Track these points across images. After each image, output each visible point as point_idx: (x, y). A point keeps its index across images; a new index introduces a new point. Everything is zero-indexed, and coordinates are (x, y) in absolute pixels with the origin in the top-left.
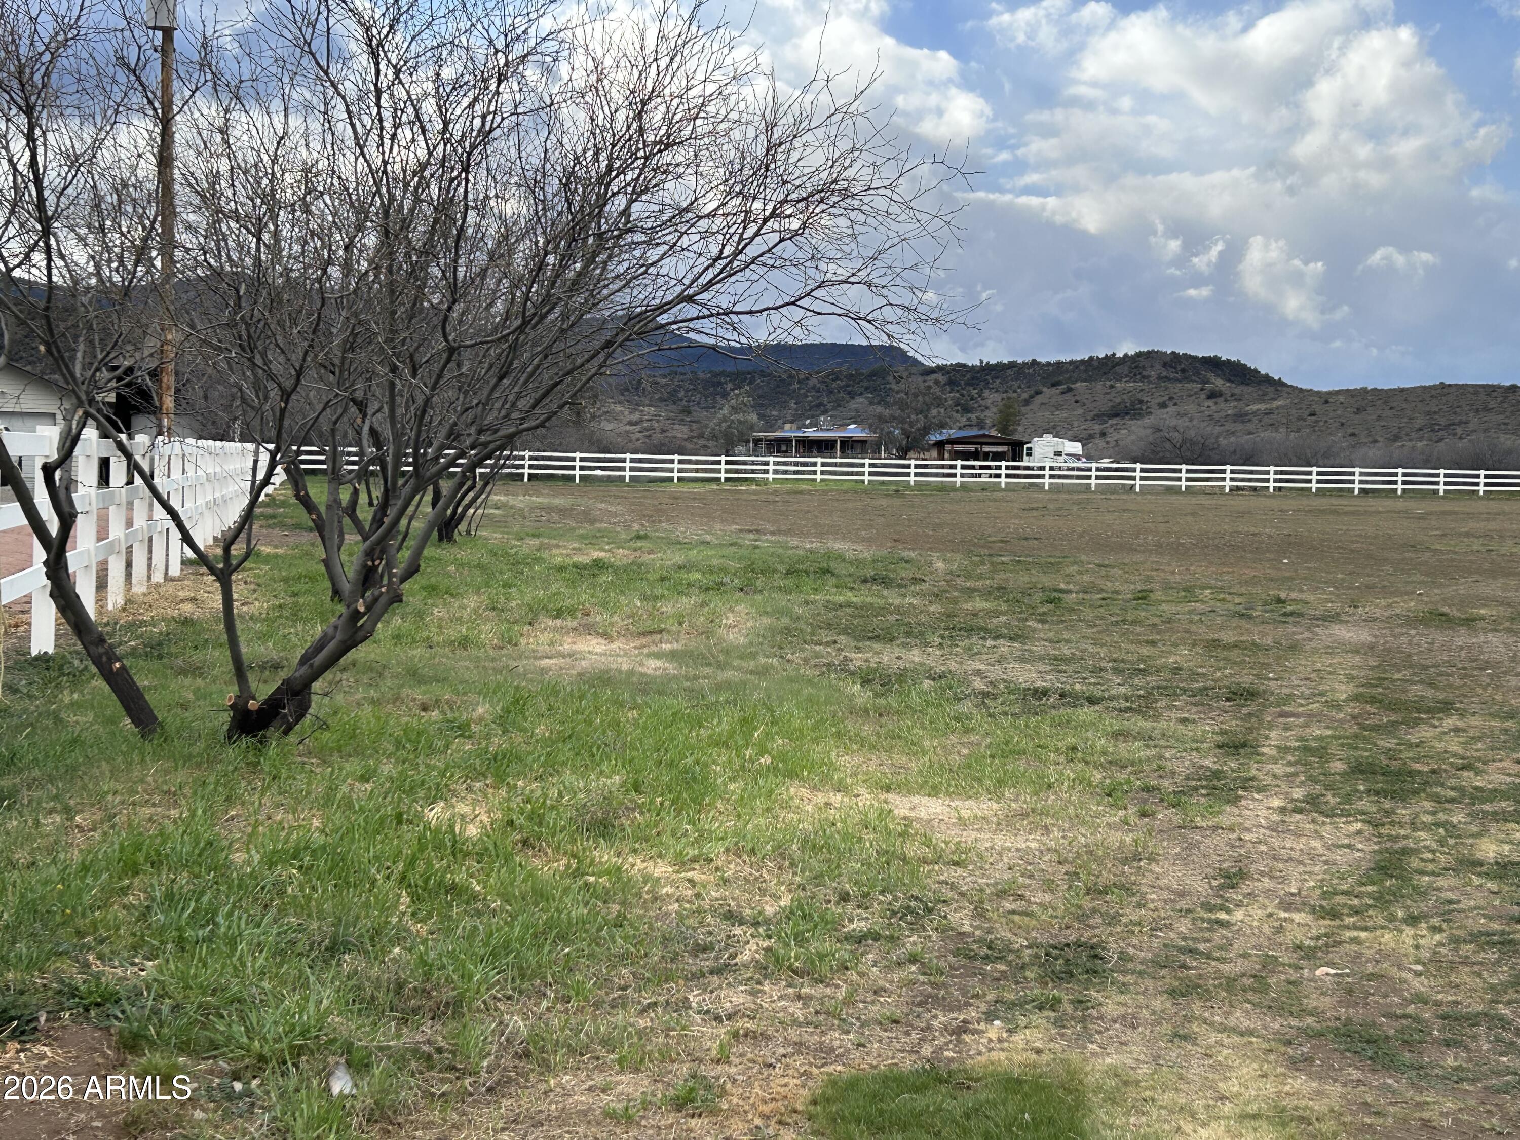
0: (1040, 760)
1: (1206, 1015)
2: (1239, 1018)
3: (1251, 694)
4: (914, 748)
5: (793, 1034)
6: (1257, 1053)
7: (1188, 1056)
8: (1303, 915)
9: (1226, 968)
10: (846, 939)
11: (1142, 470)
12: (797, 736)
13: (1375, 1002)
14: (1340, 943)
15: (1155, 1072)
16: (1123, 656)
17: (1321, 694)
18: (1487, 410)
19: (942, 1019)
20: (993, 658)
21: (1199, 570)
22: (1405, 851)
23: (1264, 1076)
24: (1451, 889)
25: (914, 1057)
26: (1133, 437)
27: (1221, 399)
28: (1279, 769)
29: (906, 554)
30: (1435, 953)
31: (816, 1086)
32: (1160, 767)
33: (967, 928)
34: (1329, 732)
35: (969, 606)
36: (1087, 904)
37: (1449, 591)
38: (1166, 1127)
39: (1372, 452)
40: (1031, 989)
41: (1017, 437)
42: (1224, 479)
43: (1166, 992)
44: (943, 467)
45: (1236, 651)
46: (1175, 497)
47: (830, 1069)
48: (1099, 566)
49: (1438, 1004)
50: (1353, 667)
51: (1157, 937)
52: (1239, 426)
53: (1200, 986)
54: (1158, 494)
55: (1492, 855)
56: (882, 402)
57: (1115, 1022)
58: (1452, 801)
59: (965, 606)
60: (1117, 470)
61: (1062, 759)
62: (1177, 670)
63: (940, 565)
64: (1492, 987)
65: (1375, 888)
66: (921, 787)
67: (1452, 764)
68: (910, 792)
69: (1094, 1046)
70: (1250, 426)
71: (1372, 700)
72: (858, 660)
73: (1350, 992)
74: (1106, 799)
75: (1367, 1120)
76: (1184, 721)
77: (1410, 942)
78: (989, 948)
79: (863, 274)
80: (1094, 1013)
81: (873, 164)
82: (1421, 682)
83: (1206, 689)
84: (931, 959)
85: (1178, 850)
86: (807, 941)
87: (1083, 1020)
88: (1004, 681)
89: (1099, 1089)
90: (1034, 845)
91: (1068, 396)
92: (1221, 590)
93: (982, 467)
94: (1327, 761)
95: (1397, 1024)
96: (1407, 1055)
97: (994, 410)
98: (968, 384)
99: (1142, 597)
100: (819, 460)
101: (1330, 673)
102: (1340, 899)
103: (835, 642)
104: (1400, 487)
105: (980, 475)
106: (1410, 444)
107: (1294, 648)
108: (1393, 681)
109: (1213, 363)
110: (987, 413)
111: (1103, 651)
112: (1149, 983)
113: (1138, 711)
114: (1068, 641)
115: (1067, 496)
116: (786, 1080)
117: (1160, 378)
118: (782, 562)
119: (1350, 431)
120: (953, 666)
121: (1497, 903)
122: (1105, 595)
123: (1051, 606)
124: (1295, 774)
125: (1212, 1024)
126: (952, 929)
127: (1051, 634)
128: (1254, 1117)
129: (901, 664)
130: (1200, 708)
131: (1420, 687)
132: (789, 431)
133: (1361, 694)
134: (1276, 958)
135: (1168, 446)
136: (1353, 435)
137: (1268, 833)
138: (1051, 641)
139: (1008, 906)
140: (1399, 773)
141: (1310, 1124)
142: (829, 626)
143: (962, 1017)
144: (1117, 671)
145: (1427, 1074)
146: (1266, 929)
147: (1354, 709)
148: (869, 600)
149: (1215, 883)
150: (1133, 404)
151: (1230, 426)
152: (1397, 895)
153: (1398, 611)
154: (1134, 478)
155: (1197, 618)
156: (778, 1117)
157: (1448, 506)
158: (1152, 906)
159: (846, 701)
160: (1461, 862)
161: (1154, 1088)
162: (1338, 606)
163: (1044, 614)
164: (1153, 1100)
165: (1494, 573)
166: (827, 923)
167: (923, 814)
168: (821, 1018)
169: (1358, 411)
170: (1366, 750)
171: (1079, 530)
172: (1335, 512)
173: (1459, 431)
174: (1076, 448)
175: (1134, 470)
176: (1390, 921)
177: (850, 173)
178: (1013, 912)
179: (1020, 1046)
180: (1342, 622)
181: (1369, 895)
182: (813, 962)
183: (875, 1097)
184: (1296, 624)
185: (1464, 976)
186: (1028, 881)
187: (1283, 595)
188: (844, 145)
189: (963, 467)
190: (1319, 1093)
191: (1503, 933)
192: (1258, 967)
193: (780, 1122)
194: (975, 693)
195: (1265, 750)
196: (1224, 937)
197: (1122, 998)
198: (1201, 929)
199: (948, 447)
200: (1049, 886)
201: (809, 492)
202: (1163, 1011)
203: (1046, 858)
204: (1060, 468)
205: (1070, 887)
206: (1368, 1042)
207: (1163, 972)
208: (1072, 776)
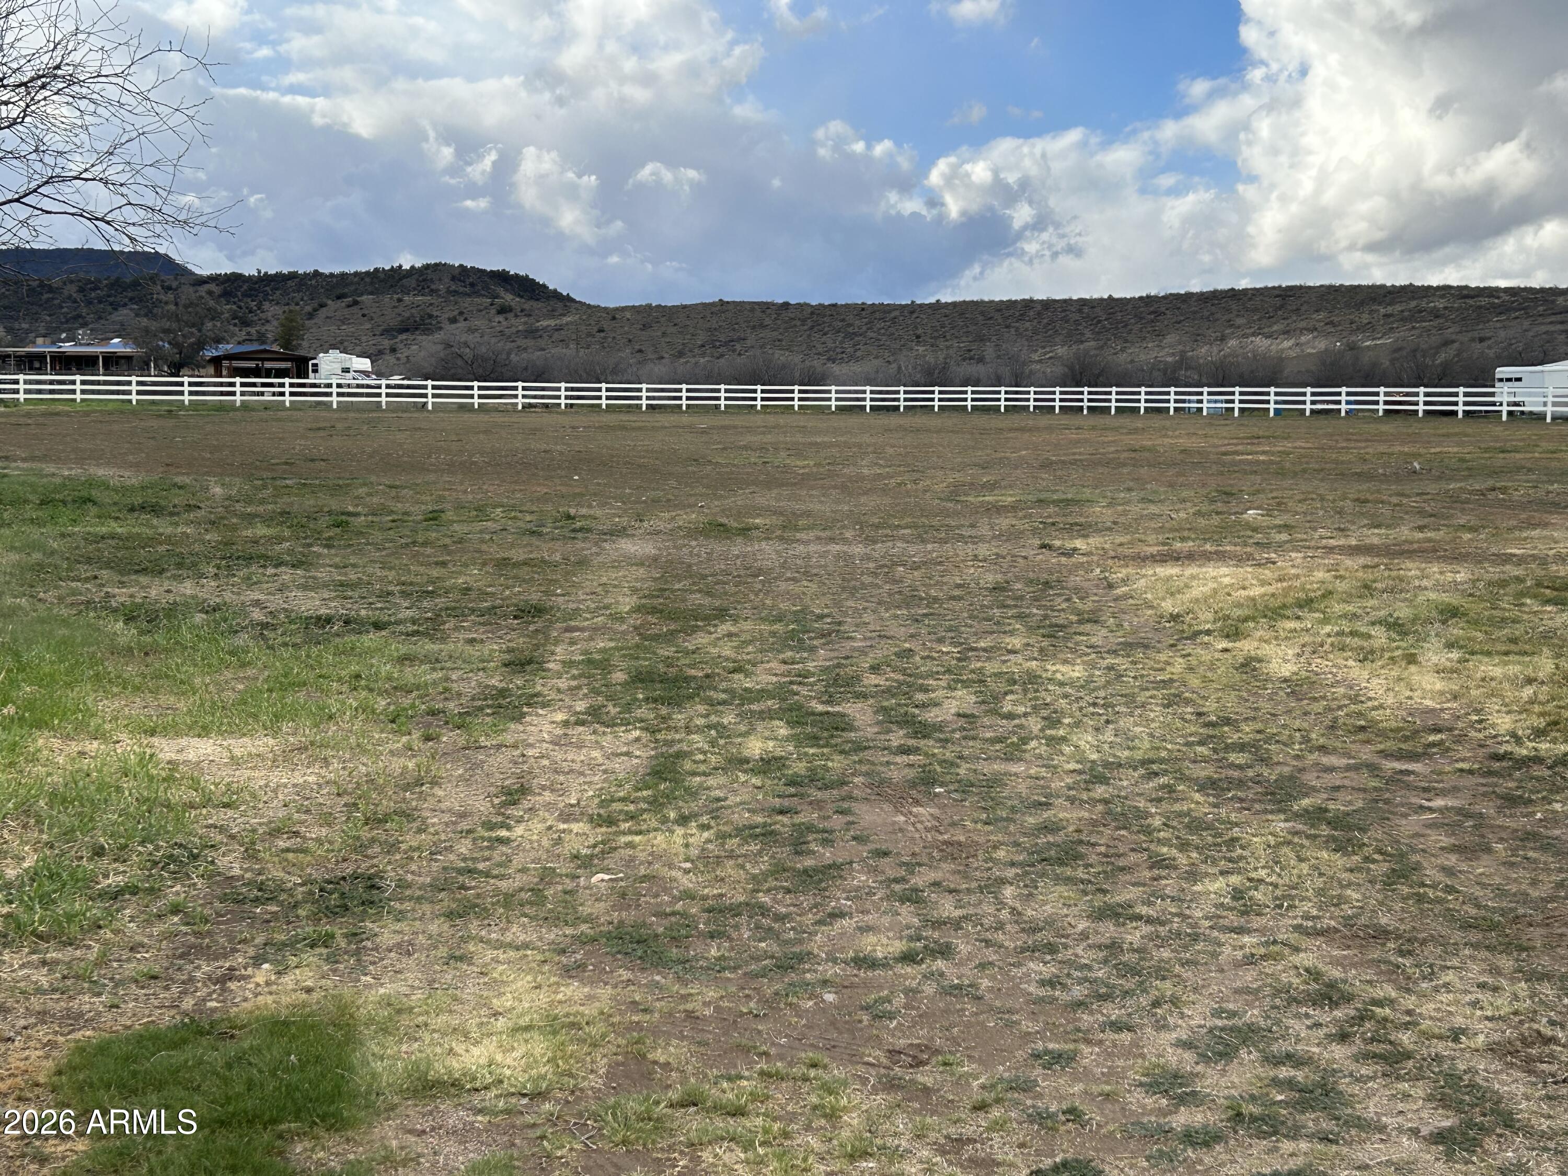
0: (322, 691)
1: (483, 933)
2: (517, 933)
3: (538, 611)
4: (183, 687)
5: (36, 1003)
6: (534, 965)
7: (463, 977)
8: (581, 824)
9: (503, 885)
10: (100, 895)
11: (434, 387)
12: (46, 681)
13: (647, 903)
14: (616, 849)
15: (430, 996)
16: (412, 578)
17: (606, 607)
18: (763, 326)
19: (206, 969)
20: (273, 586)
21: (491, 488)
22: (680, 755)
23: (538, 987)
24: (720, 787)
25: (173, 1012)
26: (422, 354)
27: (511, 315)
28: (563, 684)
29: (178, 480)
30: (703, 850)
31: (61, 1055)
32: (446, 690)
33: (237, 872)
34: (612, 644)
35: (249, 533)
36: (365, 834)
37: (729, 502)
38: (438, 1050)
39: (659, 369)
40: (302, 928)
41: (301, 353)
42: (516, 396)
43: (444, 915)
44: (221, 384)
45: (526, 568)
46: (467, 416)
47: (78, 1035)
48: (390, 487)
49: (705, 898)
50: (637, 580)
51: (436, 861)
52: (530, 342)
53: (477, 906)
54: (450, 412)
55: (757, 752)
56: (149, 314)
57: (390, 951)
58: (723, 703)
59: (244, 533)
60: (408, 387)
61: (345, 688)
62: (467, 590)
63: (218, 490)
64: (754, 877)
65: (650, 792)
66: (190, 728)
67: (724, 668)
68: (178, 734)
69: (368, 978)
70: (542, 343)
71: (654, 611)
72: (121, 595)
73: (623, 895)
74: (390, 726)
75: (635, 1018)
76: (472, 641)
77: (680, 841)
78: (260, 890)
79: (99, 168)
80: (369, 944)
81: (102, 49)
82: (700, 591)
83: (494, 607)
84: (194, 908)
85: (461, 771)
86: (54, 902)
87: (357, 952)
88: (285, 610)
89: (370, 1021)
90: (312, 779)
91: (355, 309)
92: (513, 508)
93: (264, 385)
94: (610, 673)
95: (666, 922)
96: (674, 950)
97: (275, 323)
98: (245, 295)
99: (434, 517)
100: (78, 378)
101: (615, 586)
102: (617, 806)
103: (96, 577)
104: (684, 402)
105: (262, 394)
106: (693, 360)
107: (582, 563)
108: (673, 591)
109: (502, 277)
110: (268, 327)
111: (391, 575)
112: (427, 908)
113: (425, 634)
114: (354, 566)
115: (357, 415)
116: (27, 1053)
117: (449, 292)
118: (34, 492)
119: (637, 347)
120: (228, 596)
121: (760, 797)
122: (396, 517)
123: (338, 530)
124: (579, 688)
125: (488, 942)
126: (219, 874)
127: (337, 559)
128: (527, 1028)
129: (171, 598)
130: (488, 628)
131: (698, 596)
132: (41, 346)
133: (644, 606)
134: (554, 869)
135: (459, 362)
136: (640, 351)
137: (551, 747)
138: (337, 567)
139: (281, 844)
140: (675, 680)
141: (580, 1029)
142: (89, 561)
143: (227, 965)
144: (405, 594)
145: (691, 967)
146: (545, 843)
147: (636, 620)
148: (135, 530)
149: (496, 801)
150: (422, 319)
151: (521, 342)
152: (669, 797)
153: (681, 523)
154: (425, 396)
155: (488, 537)
156: (17, 1092)
157: (727, 421)
158: (432, 830)
159: (107, 641)
160: (730, 761)
161: (427, 1013)
162: (625, 521)
163: (330, 538)
164: (426, 1025)
165: (770, 484)
166: (77, 881)
167: (191, 756)
168: (69, 983)
169: (645, 327)
170: (646, 659)
171: (368, 450)
172: (624, 428)
173: (738, 347)
174: (365, 364)
175: (425, 387)
176: (663, 823)
177: (76, 57)
178: (288, 850)
179: (290, 987)
180: (628, 536)
181: (644, 799)
182: (60, 924)
183: (127, 1058)
184: (585, 539)
185: (729, 869)
186: (304, 817)
187: (572, 511)
188: (68, 26)
189: (243, 385)
190: (590, 998)
191: (765, 825)
192: (536, 880)
193: (19, 1099)
194: (253, 625)
195: (551, 666)
196: (503, 854)
197: (398, 926)
198: (482, 849)
199: (225, 363)
200: (327, 820)
201: (67, 414)
202: (439, 935)
203: (325, 792)
204: (349, 386)
205: (349, 818)
206: (638, 942)
207: (442, 895)
208: (355, 704)
